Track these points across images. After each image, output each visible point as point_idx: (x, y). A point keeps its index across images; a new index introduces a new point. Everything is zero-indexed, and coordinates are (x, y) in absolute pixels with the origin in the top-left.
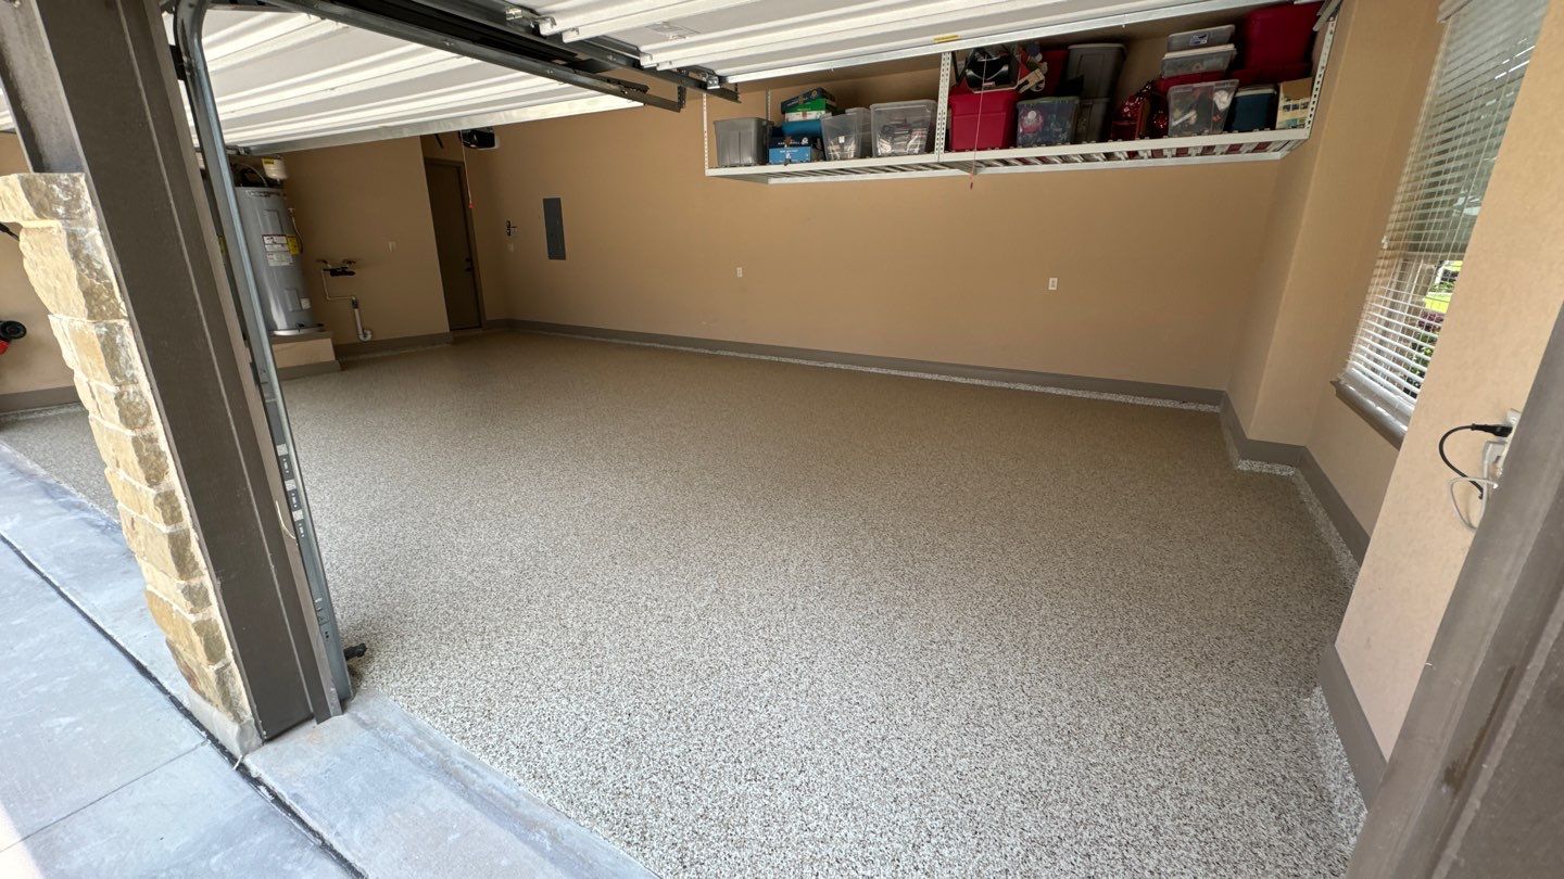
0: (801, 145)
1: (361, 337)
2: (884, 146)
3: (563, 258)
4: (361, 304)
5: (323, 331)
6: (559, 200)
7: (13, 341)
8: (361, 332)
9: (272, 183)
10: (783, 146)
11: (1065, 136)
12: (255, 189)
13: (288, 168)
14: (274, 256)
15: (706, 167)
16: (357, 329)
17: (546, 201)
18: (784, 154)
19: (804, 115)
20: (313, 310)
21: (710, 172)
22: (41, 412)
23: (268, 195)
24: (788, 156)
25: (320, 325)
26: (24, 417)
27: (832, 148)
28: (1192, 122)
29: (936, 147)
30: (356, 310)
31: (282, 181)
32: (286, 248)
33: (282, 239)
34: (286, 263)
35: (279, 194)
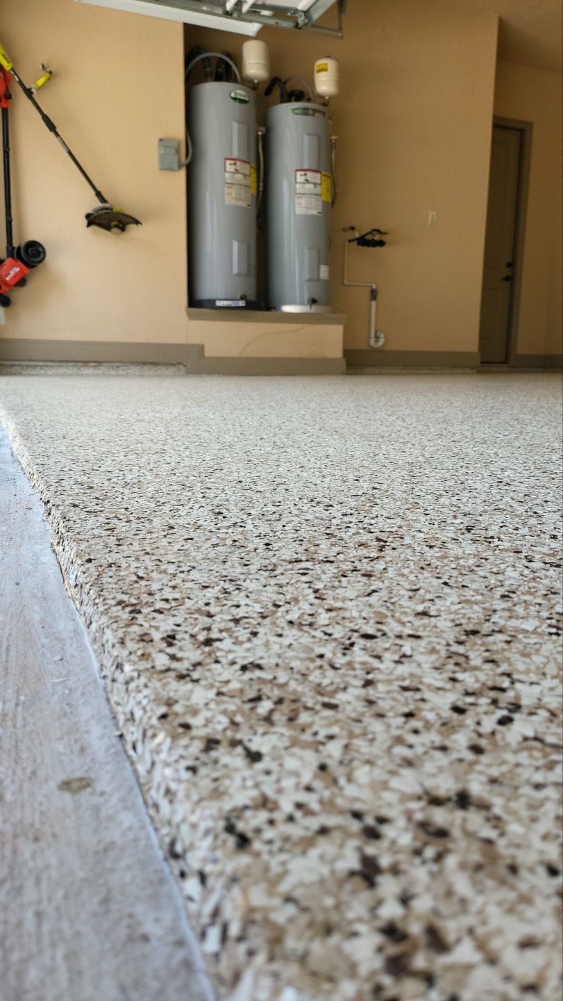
1: (372, 342)
4: (379, 296)
5: (333, 312)
8: (373, 334)
9: (319, 98)
12: (296, 105)
14: (304, 201)
16: (369, 330)
23: (305, 112)
25: (335, 307)
30: (374, 303)
31: (331, 97)
32: (318, 190)
33: (316, 178)
34: (314, 212)
35: (324, 114)
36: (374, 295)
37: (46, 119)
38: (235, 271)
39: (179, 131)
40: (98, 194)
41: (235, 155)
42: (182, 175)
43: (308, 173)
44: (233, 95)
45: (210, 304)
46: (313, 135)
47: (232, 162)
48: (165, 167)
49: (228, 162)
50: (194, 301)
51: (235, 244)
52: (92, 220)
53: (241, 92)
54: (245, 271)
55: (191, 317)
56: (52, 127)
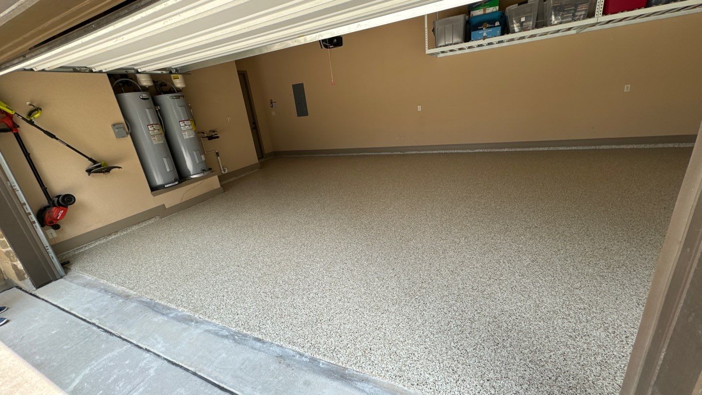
0: (495, 27)
1: (223, 172)
2: (555, 19)
3: (307, 114)
4: (220, 155)
5: (212, 172)
6: (302, 85)
7: (69, 206)
8: (222, 169)
9: (179, 90)
10: (482, 29)
12: (170, 95)
13: (185, 81)
14: (186, 133)
15: (427, 49)
16: (220, 168)
17: (294, 86)
18: (482, 34)
19: (485, 10)
20: (206, 162)
21: (428, 51)
22: (86, 246)
23: (178, 97)
24: (485, 34)
25: (210, 169)
26: (78, 252)
27: (516, 26)
29: (596, 13)
30: (219, 157)
31: (183, 88)
32: (191, 127)
33: (189, 123)
34: (192, 136)
35: (183, 96)
36: (217, 154)
37: (47, 133)
38: (168, 170)
39: (121, 119)
40: (90, 159)
41: (151, 123)
42: (129, 136)
43: (185, 122)
44: (141, 97)
45: (162, 187)
46: (182, 106)
47: (151, 126)
48: (119, 136)
49: (149, 127)
50: (154, 188)
51: (165, 159)
52: (89, 171)
53: (144, 95)
54: (172, 169)
55: (154, 195)
56: (52, 135)
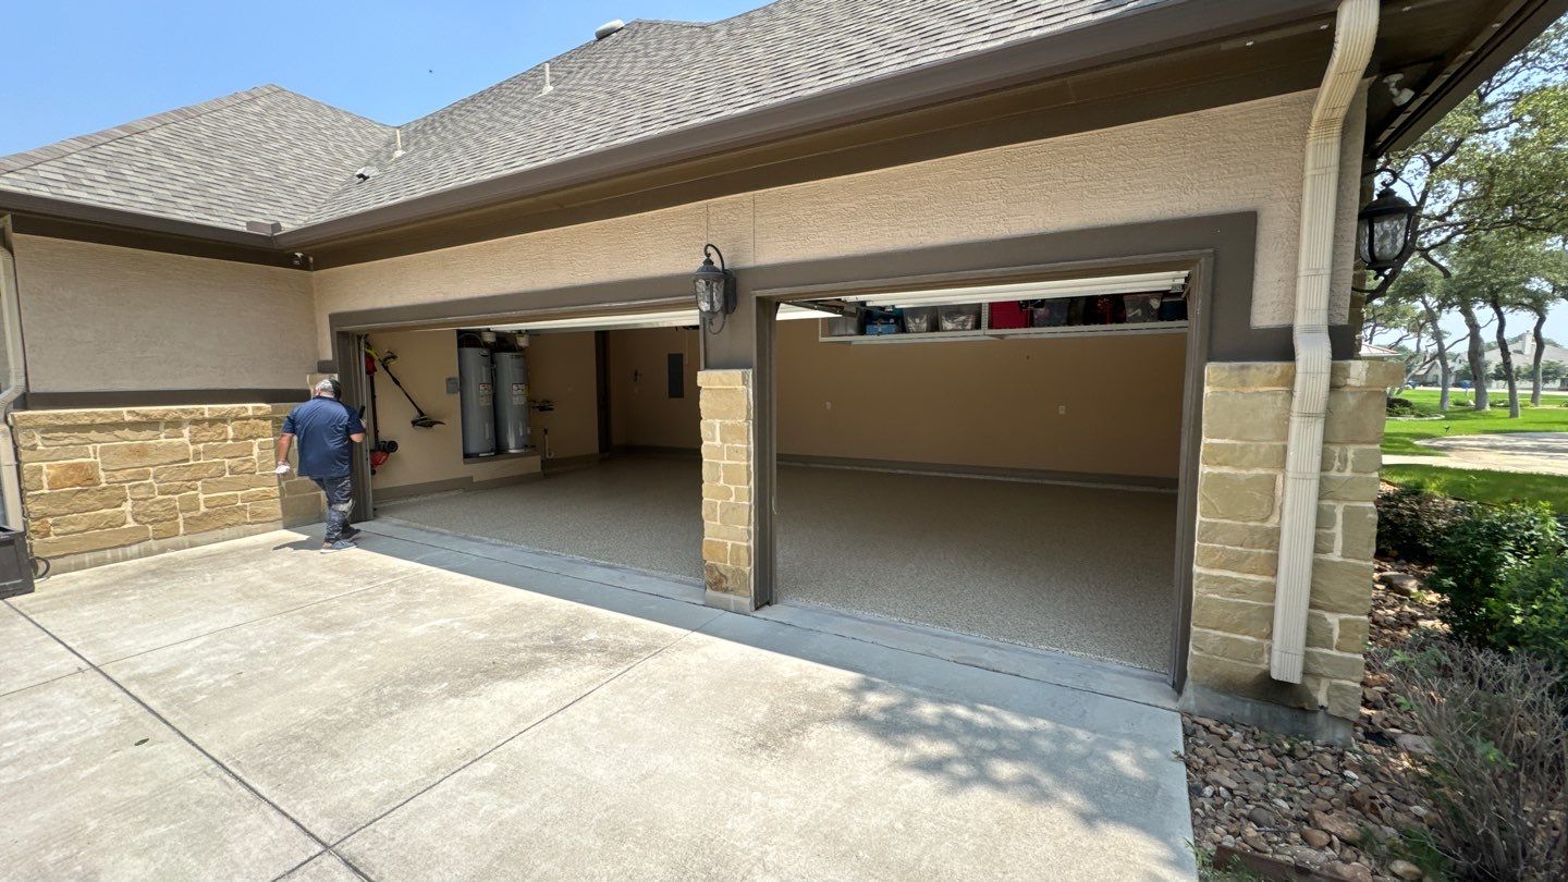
0: (889, 323)
1: (547, 456)
2: (948, 325)
3: (682, 396)
4: (548, 432)
5: (536, 451)
6: (682, 355)
7: (391, 454)
8: (547, 452)
9: (521, 350)
10: (876, 324)
11: (1064, 321)
12: (510, 352)
13: (531, 342)
14: (517, 398)
15: (819, 336)
16: (546, 449)
17: (671, 356)
18: (877, 329)
20: (530, 437)
21: (821, 339)
23: (518, 357)
24: (880, 330)
25: (534, 448)
27: (911, 325)
28: (1140, 314)
29: (982, 325)
30: (547, 435)
31: (525, 348)
32: (524, 393)
33: (522, 386)
34: (523, 403)
35: (522, 355)
36: (546, 431)
37: (394, 379)
38: (488, 438)
39: (456, 373)
40: (420, 411)
41: (484, 381)
42: (459, 395)
43: (518, 385)
44: (481, 352)
45: (476, 456)
46: (519, 368)
47: (484, 386)
48: (449, 391)
49: (481, 386)
50: (467, 456)
51: (487, 425)
52: (414, 423)
53: (485, 352)
54: (491, 437)
55: (465, 463)
56: (397, 383)
